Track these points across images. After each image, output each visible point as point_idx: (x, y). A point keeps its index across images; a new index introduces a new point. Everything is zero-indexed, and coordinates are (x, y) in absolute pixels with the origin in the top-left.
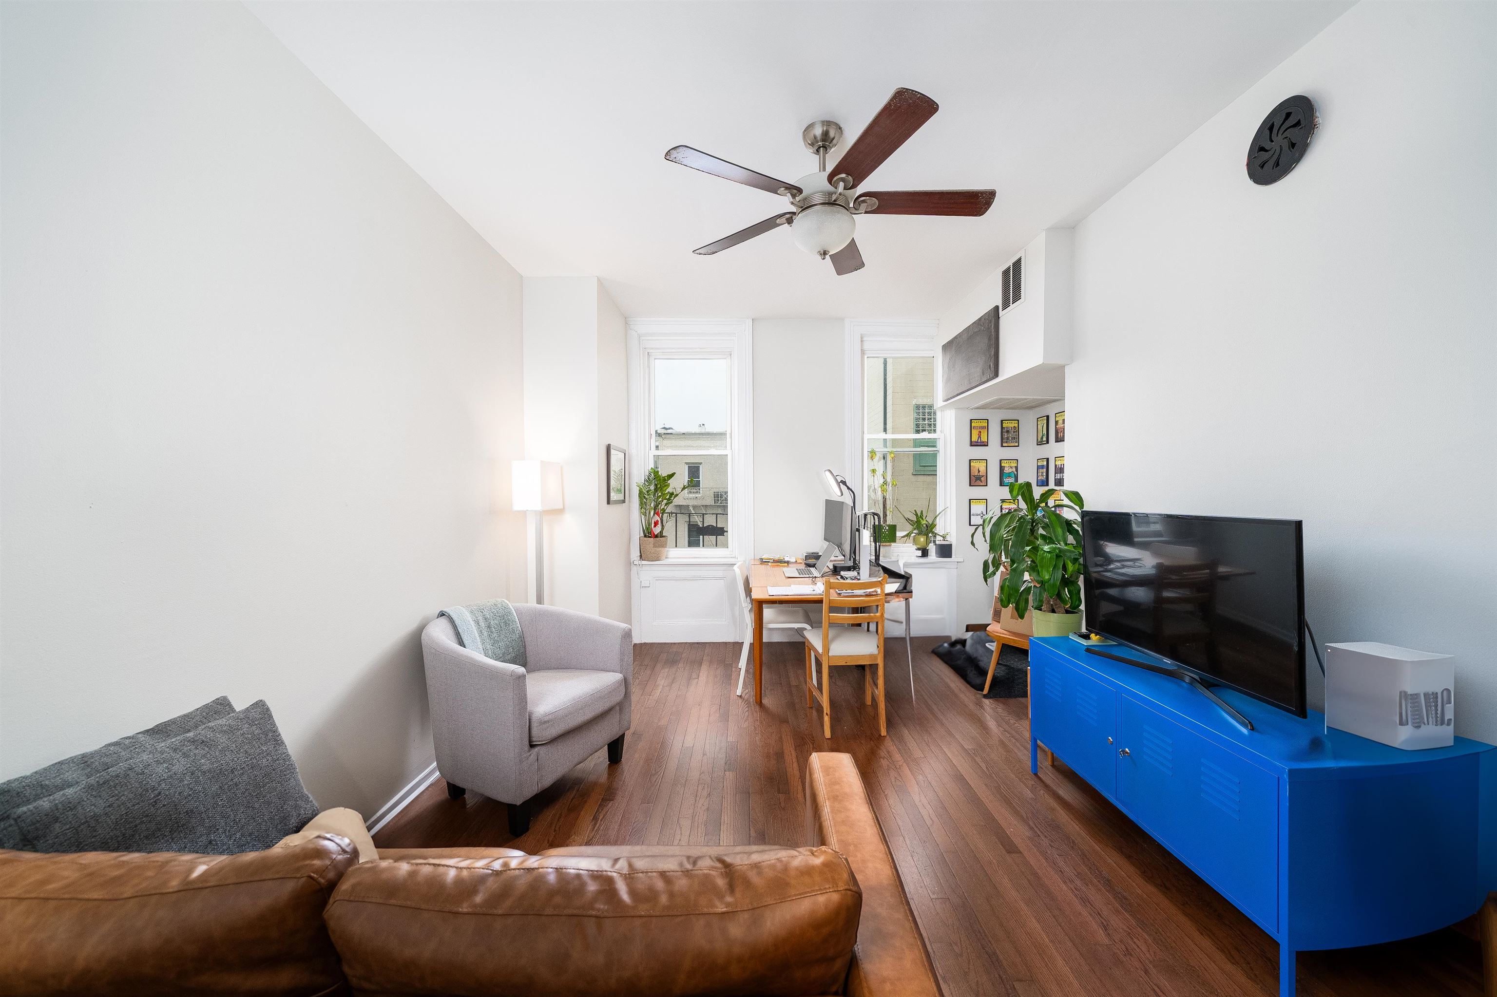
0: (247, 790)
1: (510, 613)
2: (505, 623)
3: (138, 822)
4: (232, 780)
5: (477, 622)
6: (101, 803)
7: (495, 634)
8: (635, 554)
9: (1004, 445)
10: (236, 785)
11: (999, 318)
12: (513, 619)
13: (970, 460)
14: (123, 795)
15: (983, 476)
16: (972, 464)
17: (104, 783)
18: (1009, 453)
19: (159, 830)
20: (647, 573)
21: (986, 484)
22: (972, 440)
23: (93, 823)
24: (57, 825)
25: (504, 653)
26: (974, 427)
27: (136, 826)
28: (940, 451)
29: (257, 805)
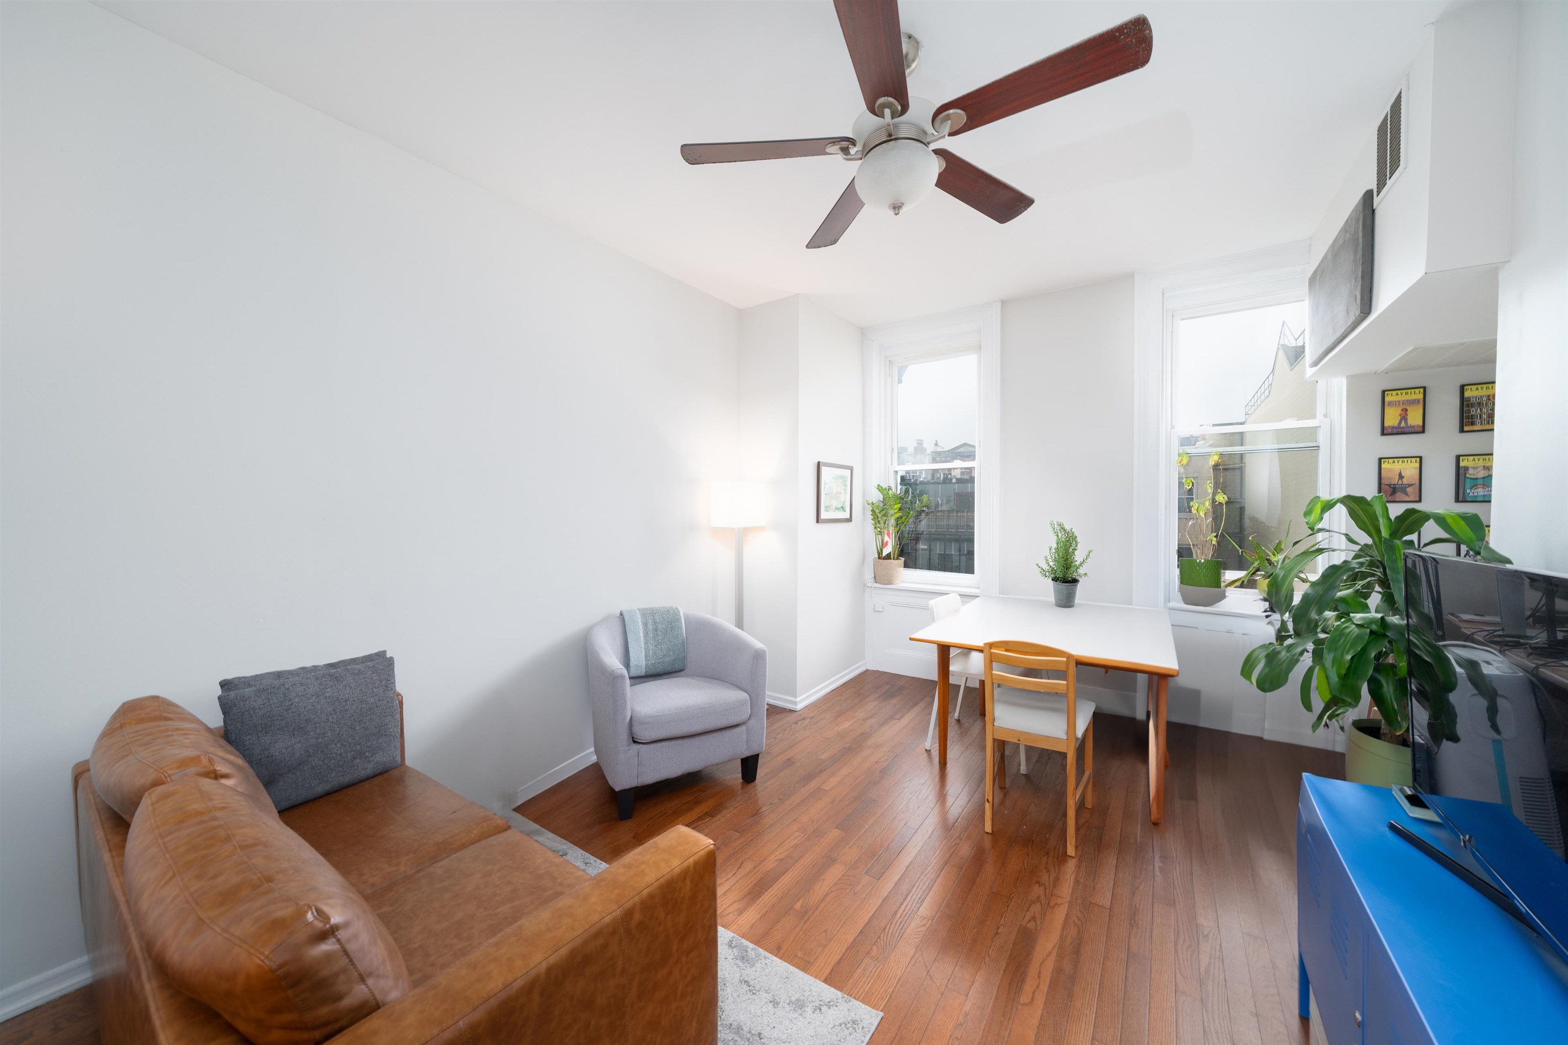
0: (353, 716)
1: (679, 620)
2: (672, 628)
3: (275, 718)
4: (344, 707)
5: (645, 624)
6: (260, 702)
7: (660, 637)
8: (869, 575)
9: (1466, 428)
10: (346, 710)
11: (1373, 211)
12: (680, 626)
13: (1380, 459)
14: (272, 700)
15: (1410, 485)
16: (1383, 466)
17: (266, 690)
18: (1470, 442)
19: (287, 727)
20: (880, 597)
21: (1418, 499)
22: (1386, 424)
23: (251, 712)
24: (235, 708)
25: (664, 656)
26: (1390, 403)
27: (274, 721)
28: (1321, 447)
29: (357, 728)
